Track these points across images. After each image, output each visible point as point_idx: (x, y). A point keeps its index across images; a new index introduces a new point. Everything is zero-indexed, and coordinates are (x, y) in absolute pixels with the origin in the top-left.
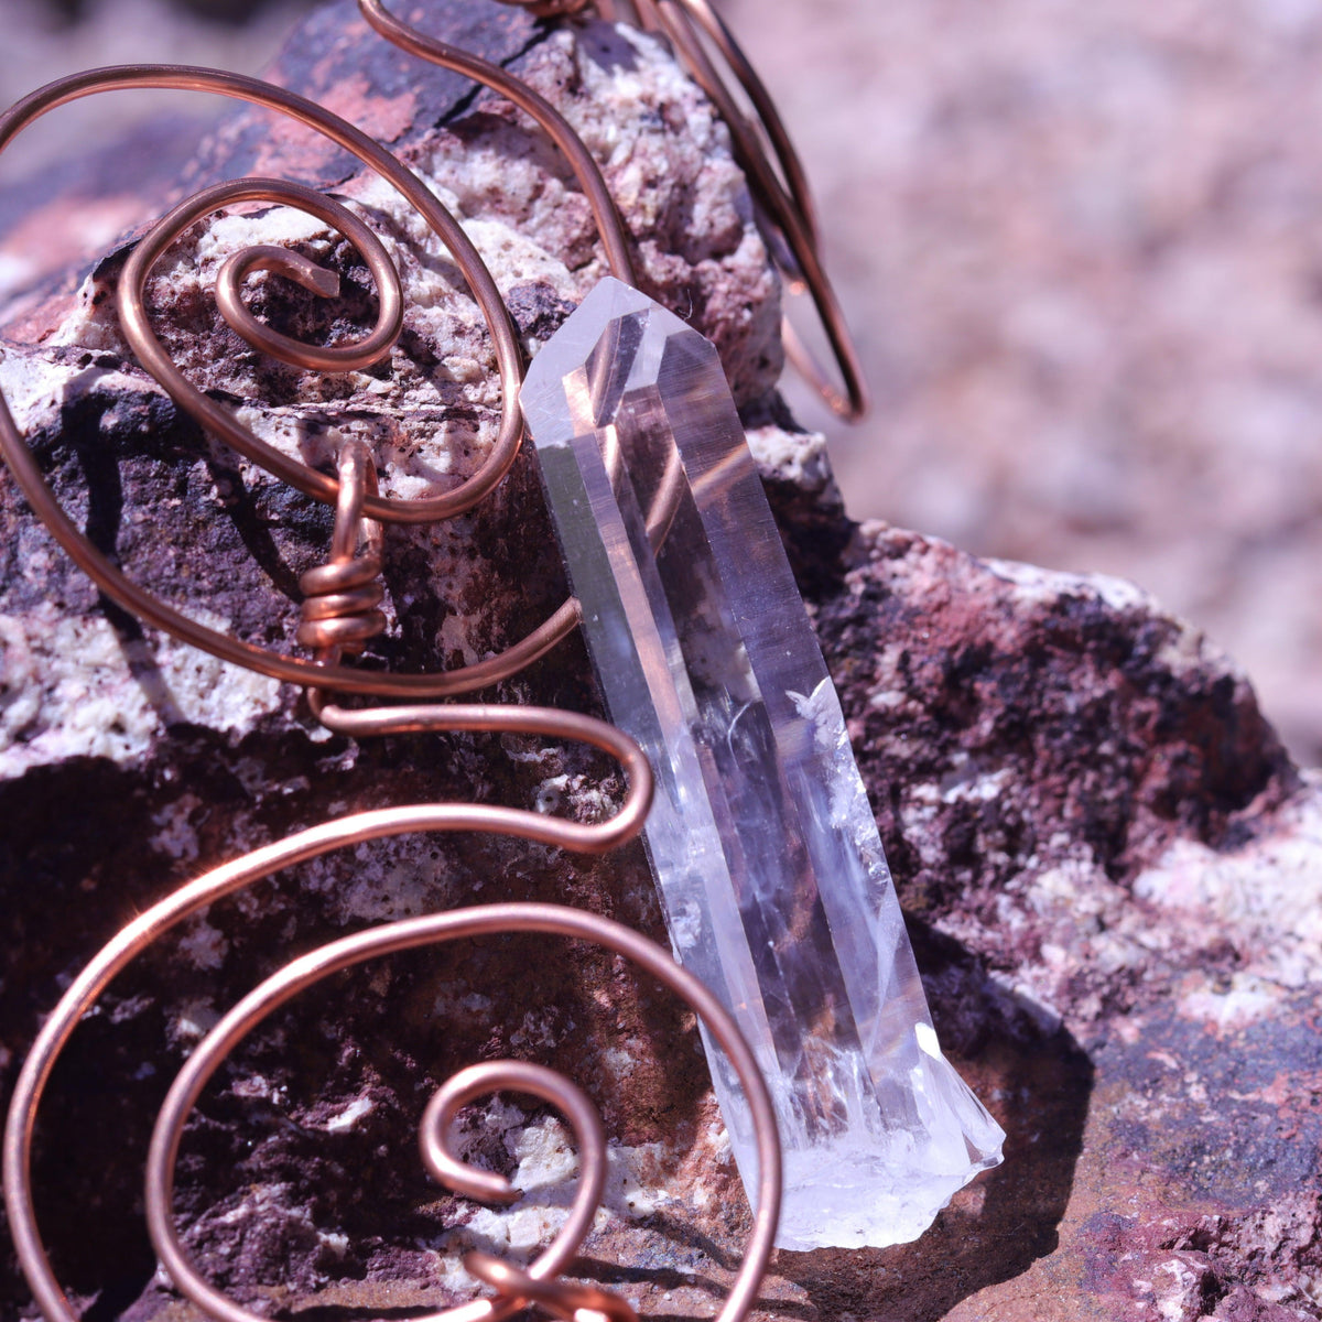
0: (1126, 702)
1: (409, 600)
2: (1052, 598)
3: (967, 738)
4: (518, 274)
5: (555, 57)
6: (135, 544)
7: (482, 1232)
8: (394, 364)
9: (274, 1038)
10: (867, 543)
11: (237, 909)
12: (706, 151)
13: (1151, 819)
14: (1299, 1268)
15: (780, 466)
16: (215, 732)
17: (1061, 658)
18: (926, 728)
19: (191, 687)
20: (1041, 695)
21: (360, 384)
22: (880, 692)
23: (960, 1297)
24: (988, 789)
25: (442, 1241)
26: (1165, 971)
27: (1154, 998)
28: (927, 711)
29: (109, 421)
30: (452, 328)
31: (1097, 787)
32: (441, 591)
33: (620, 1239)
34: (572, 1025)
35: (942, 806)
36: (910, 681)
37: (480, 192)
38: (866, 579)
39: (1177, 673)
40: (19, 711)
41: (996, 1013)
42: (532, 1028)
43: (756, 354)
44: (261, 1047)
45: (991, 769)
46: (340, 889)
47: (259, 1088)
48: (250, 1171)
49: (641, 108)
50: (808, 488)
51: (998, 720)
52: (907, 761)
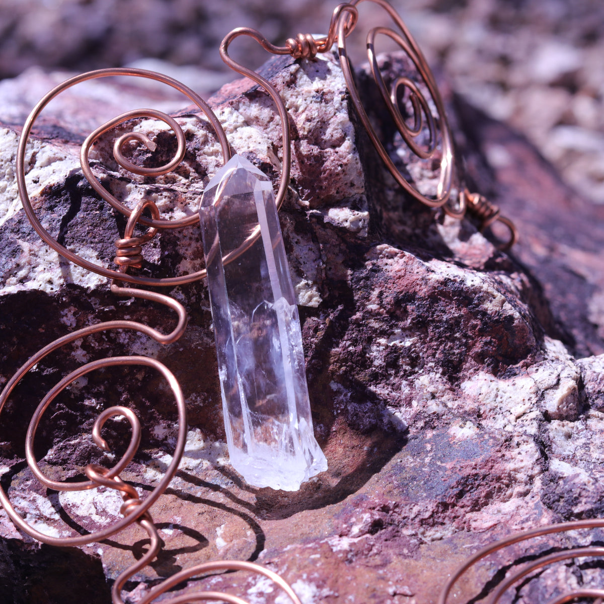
0: (468, 320)
1: (166, 253)
2: (442, 279)
3: (401, 324)
4: (249, 148)
5: (284, 74)
6: (77, 224)
7: (164, 462)
8: (191, 174)
9: (100, 388)
10: (378, 252)
11: (91, 345)
12: (338, 110)
13: (473, 362)
14: (422, 525)
15: (342, 222)
16: (83, 288)
17: (444, 301)
18: (385, 319)
19: (79, 272)
20: (433, 313)
21: (178, 179)
22: (371, 304)
23: (298, 512)
24: (408, 343)
25: (149, 462)
26: (451, 416)
27: (444, 425)
28: (387, 313)
29: (80, 184)
30: (215, 163)
31: (451, 348)
32: (181, 251)
33: (210, 472)
34: (210, 400)
35: (387, 347)
36: (382, 302)
37: (253, 118)
38: (374, 264)
39: (489, 312)
40: (22, 273)
41: (382, 421)
42: (194, 398)
43: (349, 181)
44: (96, 390)
45: (411, 336)
46: (130, 343)
47: (93, 403)
48: (83, 429)
49: (314, 93)
50: (352, 230)
51: (413, 319)
52: (377, 329)
